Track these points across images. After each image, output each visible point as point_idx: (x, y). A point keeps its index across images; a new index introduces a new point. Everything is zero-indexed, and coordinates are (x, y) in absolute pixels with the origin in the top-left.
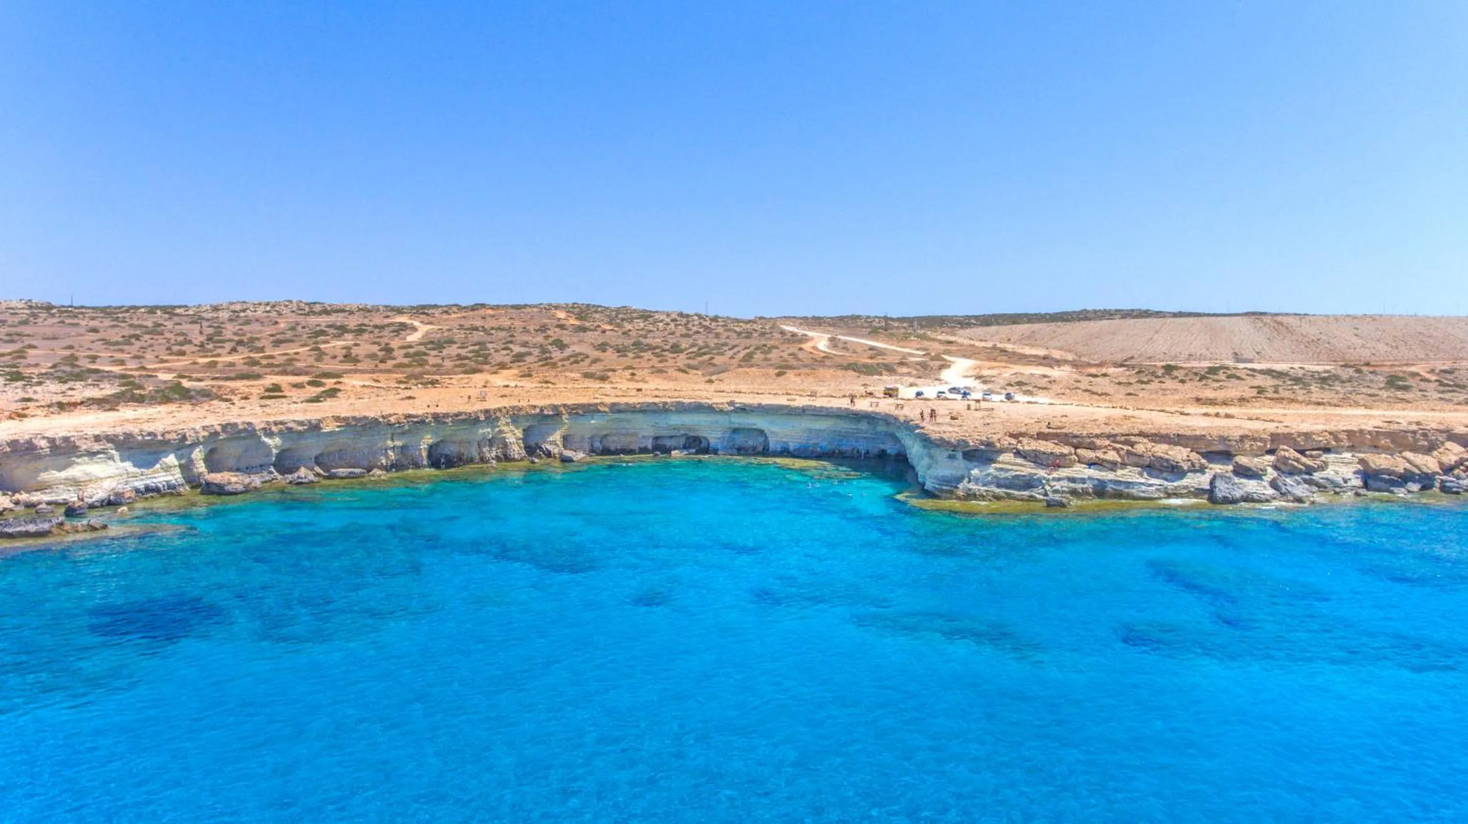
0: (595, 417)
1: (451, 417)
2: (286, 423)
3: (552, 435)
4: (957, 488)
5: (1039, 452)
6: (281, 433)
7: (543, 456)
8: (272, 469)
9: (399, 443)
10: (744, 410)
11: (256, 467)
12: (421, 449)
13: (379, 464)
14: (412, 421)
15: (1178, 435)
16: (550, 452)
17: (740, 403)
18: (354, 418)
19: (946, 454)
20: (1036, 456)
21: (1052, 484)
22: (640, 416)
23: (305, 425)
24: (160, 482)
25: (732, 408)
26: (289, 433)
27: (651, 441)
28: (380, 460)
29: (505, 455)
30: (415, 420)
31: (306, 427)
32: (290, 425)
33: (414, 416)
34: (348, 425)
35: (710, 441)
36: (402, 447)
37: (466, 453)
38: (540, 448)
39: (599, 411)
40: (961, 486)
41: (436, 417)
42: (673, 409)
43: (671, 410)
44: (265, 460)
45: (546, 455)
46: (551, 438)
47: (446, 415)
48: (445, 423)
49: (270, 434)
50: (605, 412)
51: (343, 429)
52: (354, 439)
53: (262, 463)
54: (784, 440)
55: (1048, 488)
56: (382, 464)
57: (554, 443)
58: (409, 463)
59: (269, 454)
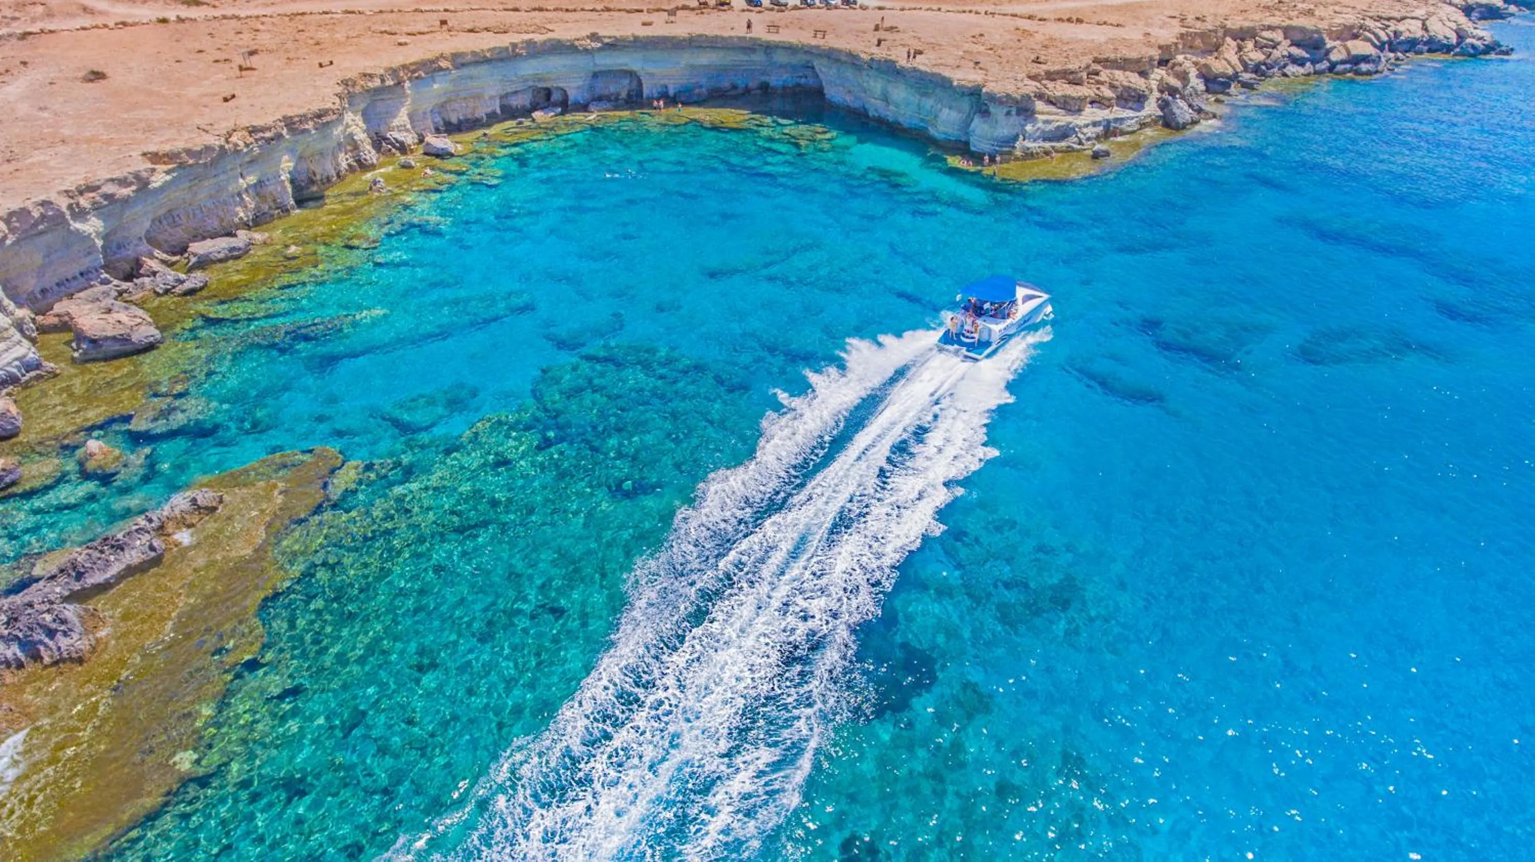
0: (437, 79)
1: (311, 119)
2: (99, 187)
3: (395, 117)
4: (1014, 147)
5: (1069, 96)
6: (97, 208)
7: (394, 150)
8: (105, 275)
9: (252, 179)
10: (614, 45)
11: (75, 278)
12: (283, 181)
13: (236, 220)
14: (263, 138)
15: (1125, 60)
16: (402, 144)
17: (610, 37)
18: (189, 152)
19: (1005, 111)
20: (1065, 102)
21: (1085, 130)
22: (483, 70)
23: (130, 184)
24: (9, 364)
25: (599, 45)
26: (110, 204)
27: (498, 102)
28: (237, 214)
29: (358, 161)
30: (268, 135)
31: (134, 188)
32: (109, 189)
33: (263, 130)
34: (182, 166)
35: (569, 93)
36: (260, 183)
37: (318, 171)
38: (385, 139)
39: (441, 69)
40: (1017, 144)
41: (289, 122)
42: (524, 52)
43: (521, 55)
44: (86, 263)
45: (397, 149)
46: (396, 122)
47: (303, 118)
48: (304, 131)
49: (80, 214)
50: (448, 69)
51: (175, 175)
52: (190, 187)
53: (83, 269)
54: (662, 82)
55: (1082, 136)
56: (241, 219)
57: (400, 128)
58: (270, 208)
59: (91, 250)
